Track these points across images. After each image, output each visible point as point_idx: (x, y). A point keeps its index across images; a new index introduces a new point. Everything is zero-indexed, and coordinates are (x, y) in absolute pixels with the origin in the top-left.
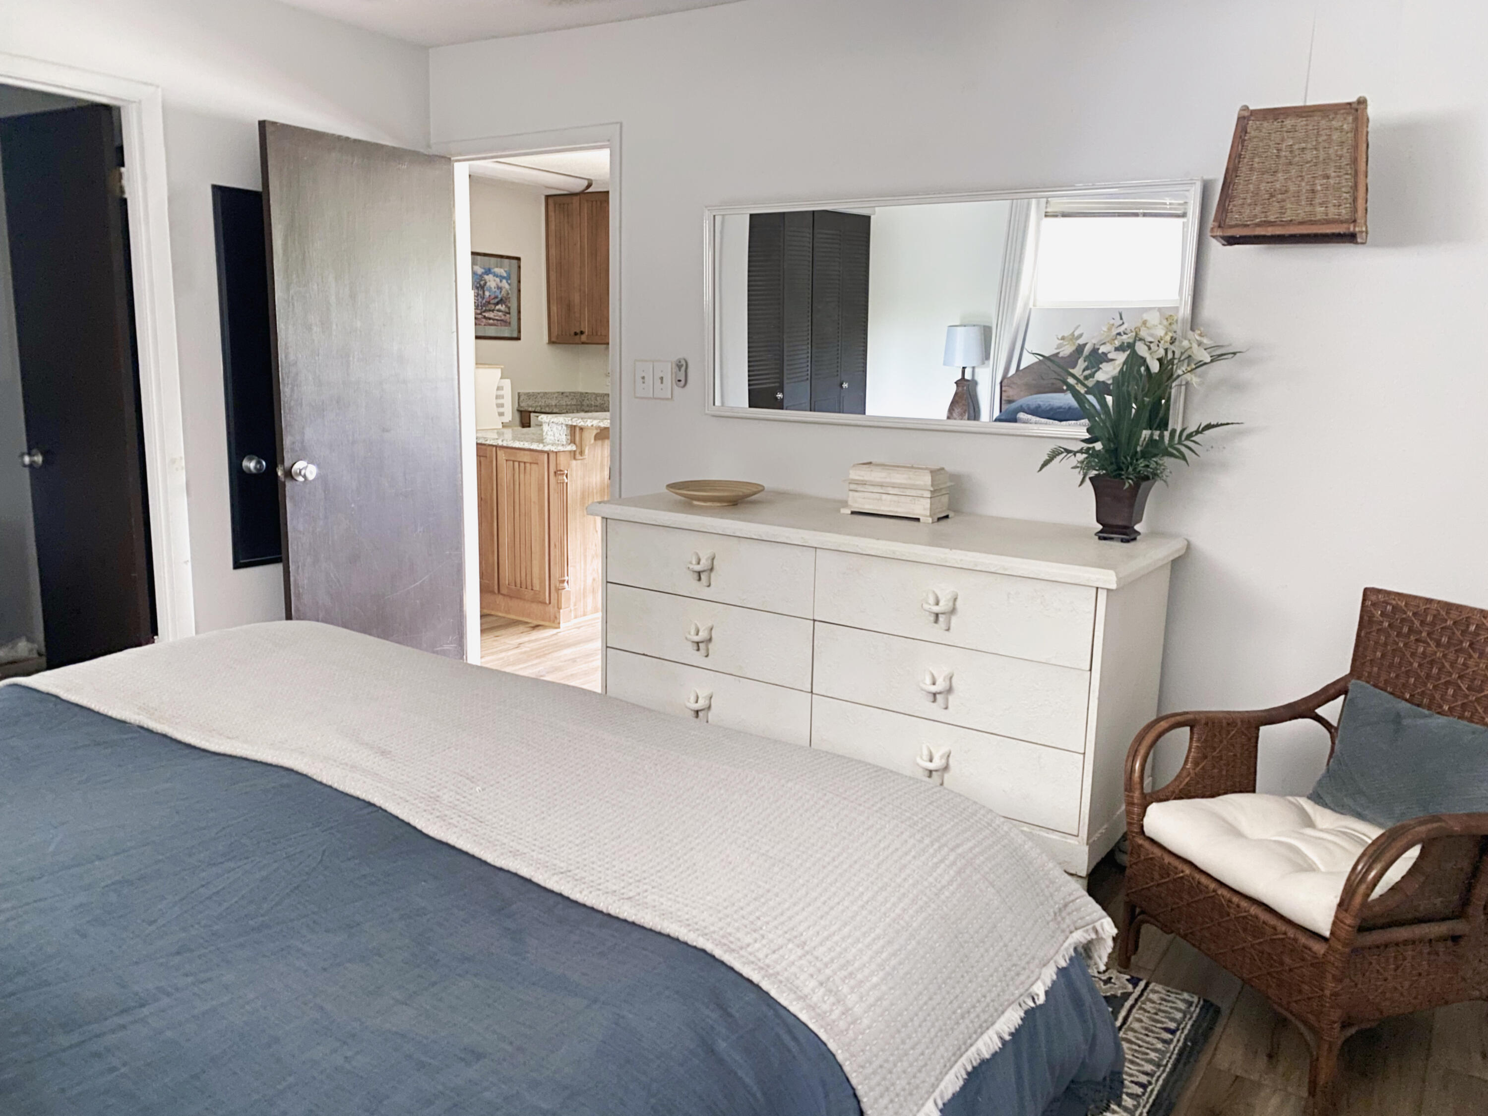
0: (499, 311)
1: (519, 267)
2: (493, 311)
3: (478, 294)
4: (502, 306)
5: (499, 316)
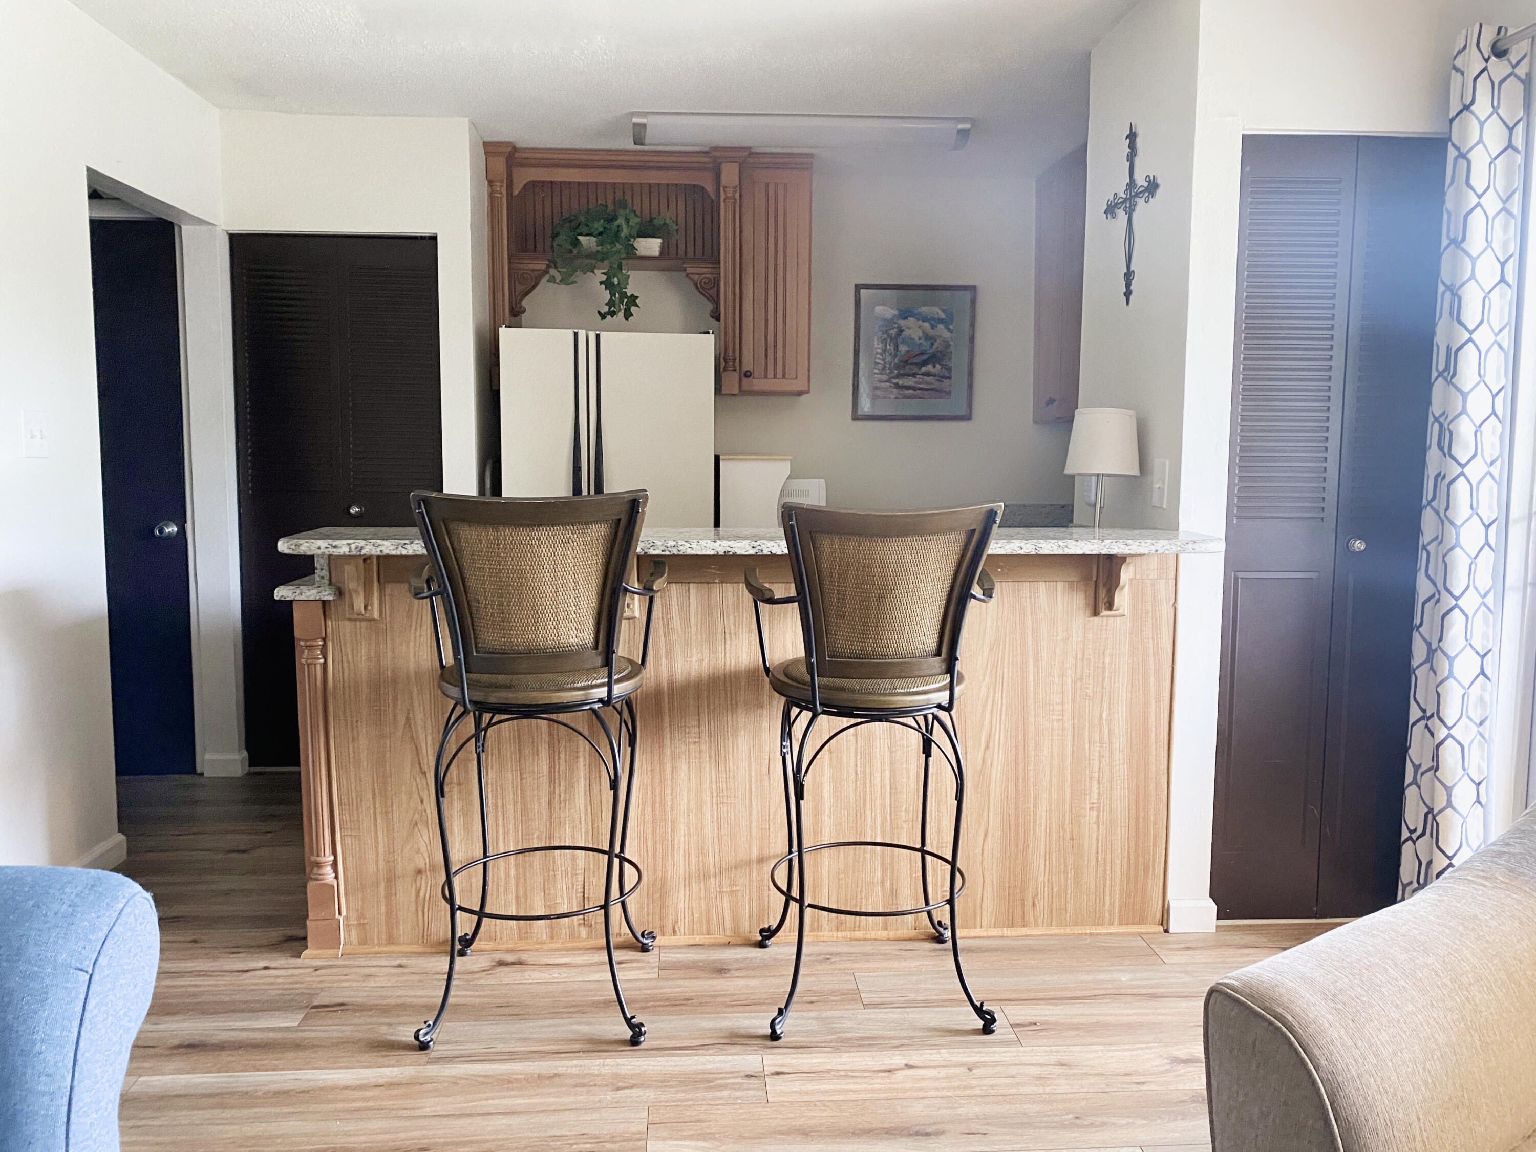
0: (927, 374)
1: (973, 302)
2: (914, 375)
3: (885, 350)
4: (934, 367)
5: (927, 383)
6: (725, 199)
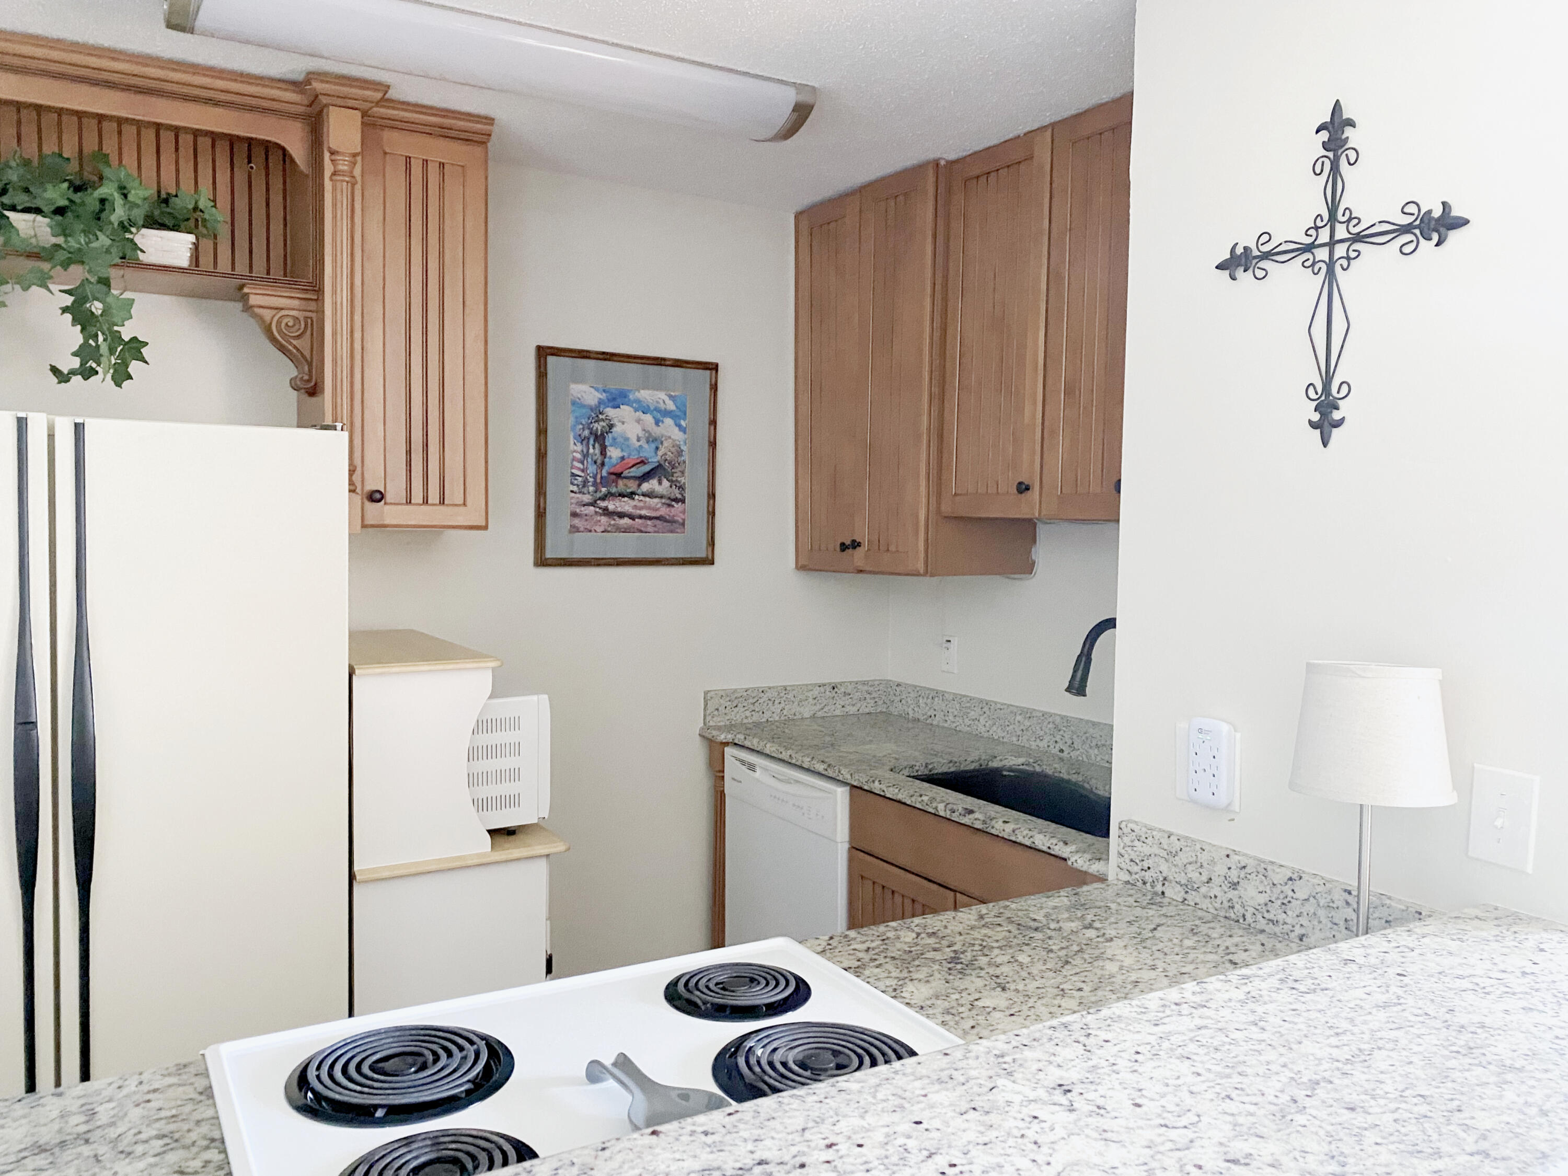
0: (649, 495)
1: (714, 388)
2: (631, 495)
3: (586, 455)
4: (660, 483)
5: (649, 508)
6: (334, 174)
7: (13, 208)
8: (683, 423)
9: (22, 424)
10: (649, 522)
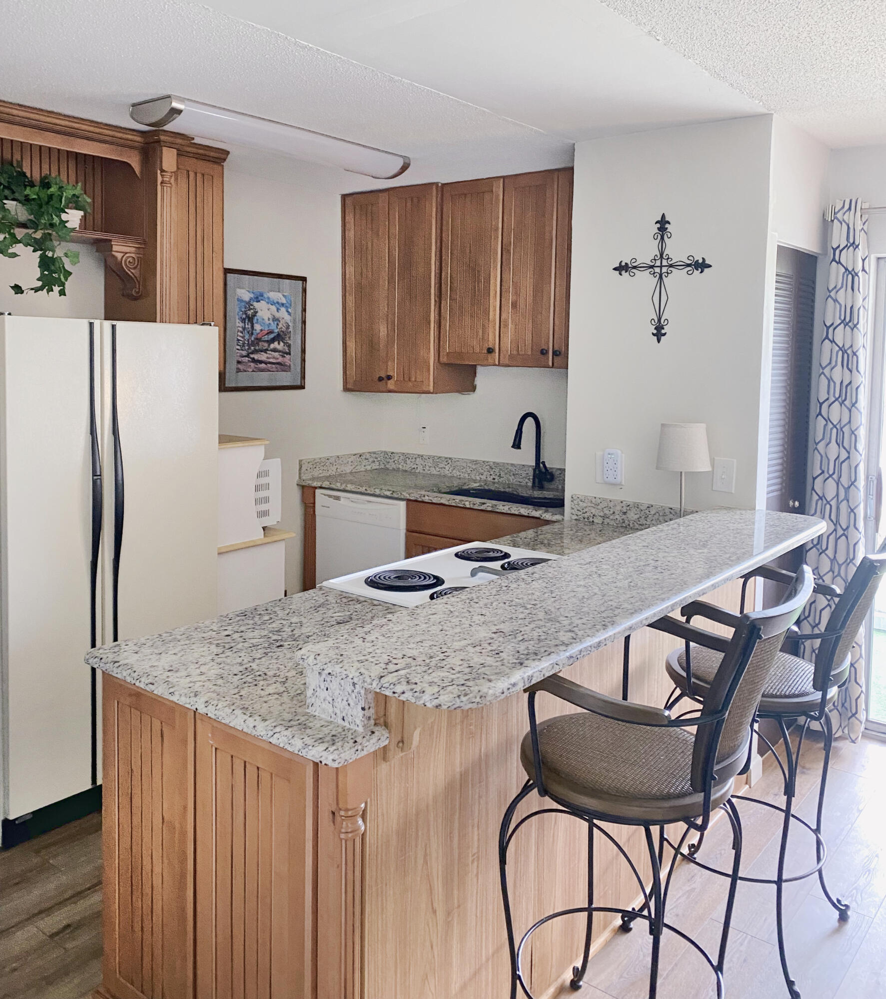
0: (275, 350)
1: (304, 290)
2: (265, 351)
3: (244, 329)
4: (279, 344)
5: (274, 358)
7: (7, 199)
8: (290, 310)
9: (91, 325)
10: (274, 366)
